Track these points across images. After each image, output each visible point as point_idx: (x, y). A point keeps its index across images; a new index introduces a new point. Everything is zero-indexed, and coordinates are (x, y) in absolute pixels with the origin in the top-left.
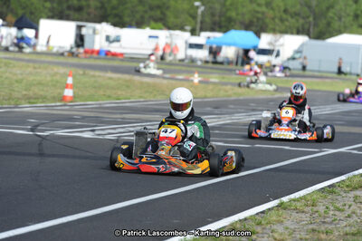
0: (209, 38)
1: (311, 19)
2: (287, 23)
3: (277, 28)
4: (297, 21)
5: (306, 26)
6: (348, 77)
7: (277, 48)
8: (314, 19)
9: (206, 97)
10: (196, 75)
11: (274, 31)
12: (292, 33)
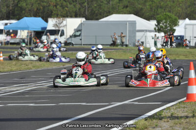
0: (6, 24)
1: (86, 4)
2: (66, 8)
3: (59, 13)
4: (74, 6)
5: (82, 10)
6: (119, 47)
7: (61, 29)
8: (88, 4)
9: (11, 71)
10: (1, 55)
11: (57, 16)
12: (71, 17)
